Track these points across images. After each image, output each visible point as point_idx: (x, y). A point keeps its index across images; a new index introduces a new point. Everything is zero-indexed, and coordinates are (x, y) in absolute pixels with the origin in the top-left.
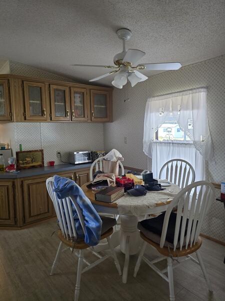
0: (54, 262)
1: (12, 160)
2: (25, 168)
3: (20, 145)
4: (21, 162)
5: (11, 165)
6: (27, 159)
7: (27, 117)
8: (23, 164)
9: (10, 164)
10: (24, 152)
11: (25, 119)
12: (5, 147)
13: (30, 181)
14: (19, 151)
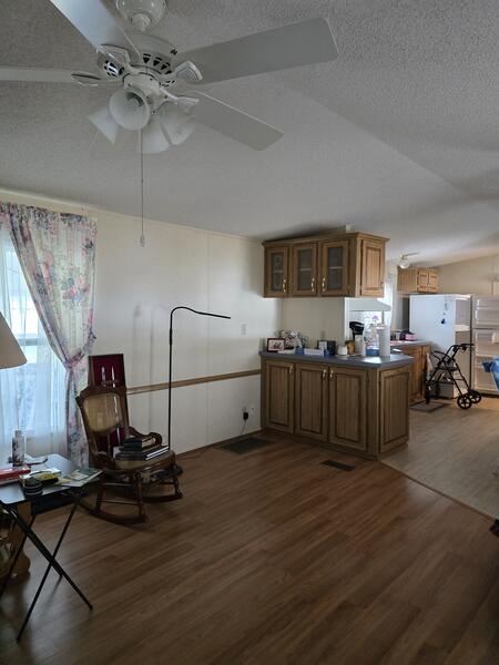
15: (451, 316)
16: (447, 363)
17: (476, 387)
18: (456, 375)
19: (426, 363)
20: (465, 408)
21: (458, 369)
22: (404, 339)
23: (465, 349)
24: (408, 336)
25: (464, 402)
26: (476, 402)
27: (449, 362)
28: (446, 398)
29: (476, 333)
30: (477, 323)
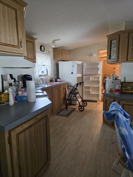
0: (115, 162)
1: (118, 86)
2: (126, 93)
3: (125, 78)
4: (123, 89)
5: (117, 90)
6: (128, 87)
7: (128, 58)
8: (125, 90)
9: (117, 88)
10: (126, 82)
11: (127, 60)
12: (117, 78)
13: (124, 102)
14: (123, 81)
15: (75, 70)
16: (74, 91)
17: (85, 98)
18: (77, 95)
19: (66, 91)
20: (82, 111)
21: (78, 93)
22: (57, 81)
23: (80, 84)
24: (58, 80)
25: (81, 108)
26: (85, 106)
27: (75, 90)
28: (74, 105)
29: (84, 77)
30: (84, 73)
